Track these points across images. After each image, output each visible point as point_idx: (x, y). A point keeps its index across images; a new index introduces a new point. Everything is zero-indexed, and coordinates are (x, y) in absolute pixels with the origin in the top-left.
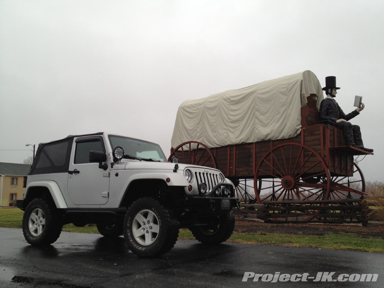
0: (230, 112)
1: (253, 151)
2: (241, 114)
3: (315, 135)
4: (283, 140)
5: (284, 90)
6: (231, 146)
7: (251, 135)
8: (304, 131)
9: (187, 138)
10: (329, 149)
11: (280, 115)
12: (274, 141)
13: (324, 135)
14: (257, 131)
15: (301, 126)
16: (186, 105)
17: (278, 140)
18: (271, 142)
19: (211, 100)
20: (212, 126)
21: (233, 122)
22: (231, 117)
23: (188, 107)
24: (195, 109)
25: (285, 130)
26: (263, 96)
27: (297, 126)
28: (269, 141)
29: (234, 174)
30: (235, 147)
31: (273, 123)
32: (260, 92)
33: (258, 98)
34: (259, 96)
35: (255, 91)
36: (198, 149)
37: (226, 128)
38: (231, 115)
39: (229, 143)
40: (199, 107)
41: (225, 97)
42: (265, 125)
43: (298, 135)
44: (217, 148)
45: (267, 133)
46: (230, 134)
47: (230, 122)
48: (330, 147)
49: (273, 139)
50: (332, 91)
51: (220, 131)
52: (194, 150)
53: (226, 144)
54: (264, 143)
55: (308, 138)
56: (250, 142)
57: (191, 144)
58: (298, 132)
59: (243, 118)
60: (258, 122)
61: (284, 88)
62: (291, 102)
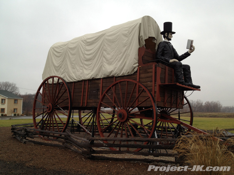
0: (85, 51)
1: (101, 85)
2: (94, 53)
3: (148, 73)
4: (123, 76)
5: (126, 32)
6: (84, 81)
7: (99, 72)
8: (140, 69)
9: (55, 73)
10: (159, 85)
11: (121, 54)
12: (116, 77)
13: (155, 73)
14: (104, 69)
15: (137, 64)
16: (56, 45)
17: (119, 77)
18: (114, 78)
19: (73, 42)
20: (72, 63)
21: (87, 60)
22: (85, 56)
23: (56, 48)
24: (61, 49)
25: (125, 68)
26: (110, 38)
27: (134, 64)
28: (113, 77)
29: (86, 105)
30: (87, 82)
31: (116, 61)
32: (108, 34)
33: (106, 39)
34: (107, 38)
35: (105, 34)
36: (58, 83)
37: (82, 65)
38: (86, 54)
39: (83, 78)
40: (64, 47)
41: (83, 39)
42: (110, 64)
43: (135, 73)
44: (75, 82)
45: (111, 70)
46: (84, 70)
47: (86, 61)
48: (160, 84)
49: (116, 76)
50: (168, 35)
51: (78, 68)
52: (55, 84)
53: (81, 79)
54: (109, 79)
55: (142, 76)
56: (98, 77)
57: (54, 78)
58: (135, 70)
59: (95, 56)
60: (105, 61)
61: (126, 31)
62: (131, 43)
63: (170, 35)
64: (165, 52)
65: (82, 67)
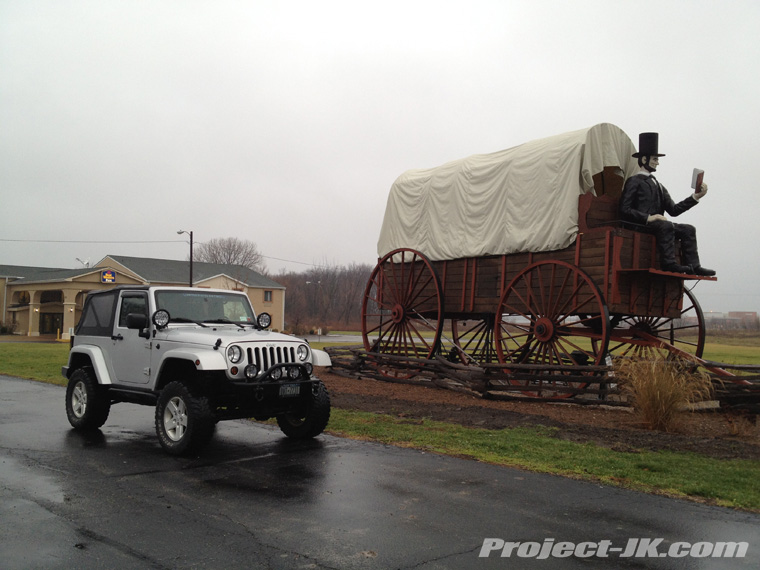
0: (469, 197)
1: (502, 269)
2: (486, 201)
3: (597, 246)
4: (547, 253)
5: (554, 162)
6: (467, 259)
7: (498, 242)
8: (580, 238)
9: (405, 242)
10: (618, 273)
11: (544, 208)
12: (533, 254)
13: (611, 247)
14: (507, 235)
15: (576, 229)
16: (404, 180)
17: (539, 253)
18: (530, 256)
19: (442, 174)
20: (442, 221)
21: (474, 216)
22: (470, 206)
23: (406, 185)
24: (417, 188)
25: (551, 235)
26: (521, 171)
27: (570, 229)
28: (527, 253)
29: (471, 309)
30: (474, 261)
31: (532, 222)
32: (517, 164)
33: (513, 174)
34: (515, 170)
35: (511, 161)
36: (414, 263)
37: (463, 226)
38: (470, 203)
39: (464, 254)
40: (423, 186)
41: (464, 169)
42: (521, 226)
43: (570, 246)
44: (447, 261)
45: (523, 239)
46: (468, 236)
47: (470, 217)
48: (620, 268)
49: (533, 250)
50: (648, 160)
51: (454, 232)
52: (408, 264)
53: (461, 256)
54: (518, 256)
55: (586, 252)
56: (497, 253)
57: (406, 253)
58: (572, 240)
59: (489, 209)
60: (510, 218)
61: (554, 158)
62: (563, 185)
63: (652, 161)
64: (641, 199)
65: (462, 229)
